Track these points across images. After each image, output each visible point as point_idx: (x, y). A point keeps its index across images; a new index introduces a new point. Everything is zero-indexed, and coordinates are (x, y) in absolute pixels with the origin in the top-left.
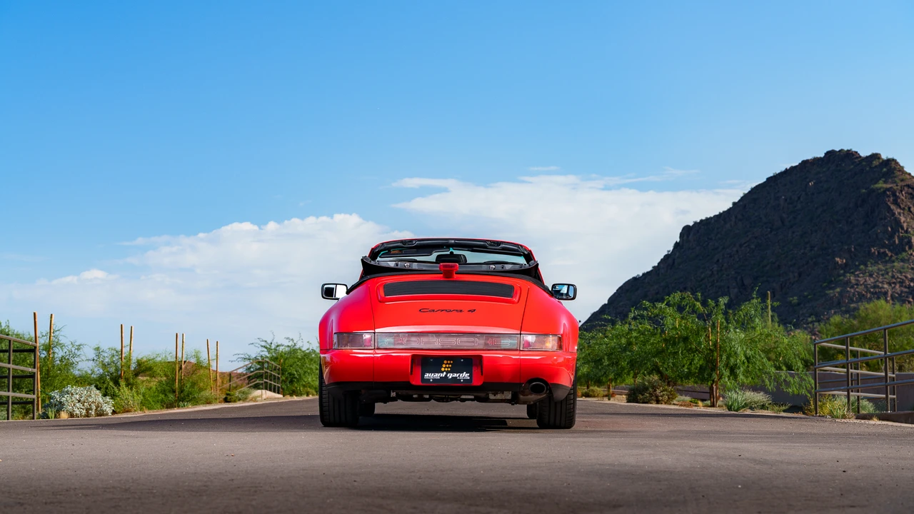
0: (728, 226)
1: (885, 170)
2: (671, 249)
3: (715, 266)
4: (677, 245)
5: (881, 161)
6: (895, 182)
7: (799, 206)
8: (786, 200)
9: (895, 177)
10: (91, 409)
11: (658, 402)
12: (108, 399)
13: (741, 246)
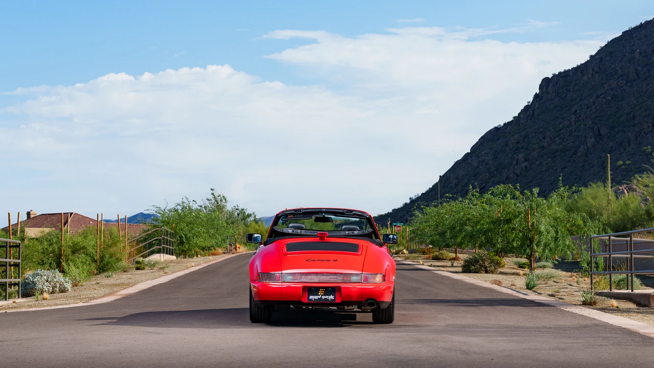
0: (585, 78)
2: (531, 100)
3: (574, 116)
4: (536, 96)
8: (641, 53)
10: (56, 287)
11: (487, 272)
12: (67, 280)
13: (598, 97)
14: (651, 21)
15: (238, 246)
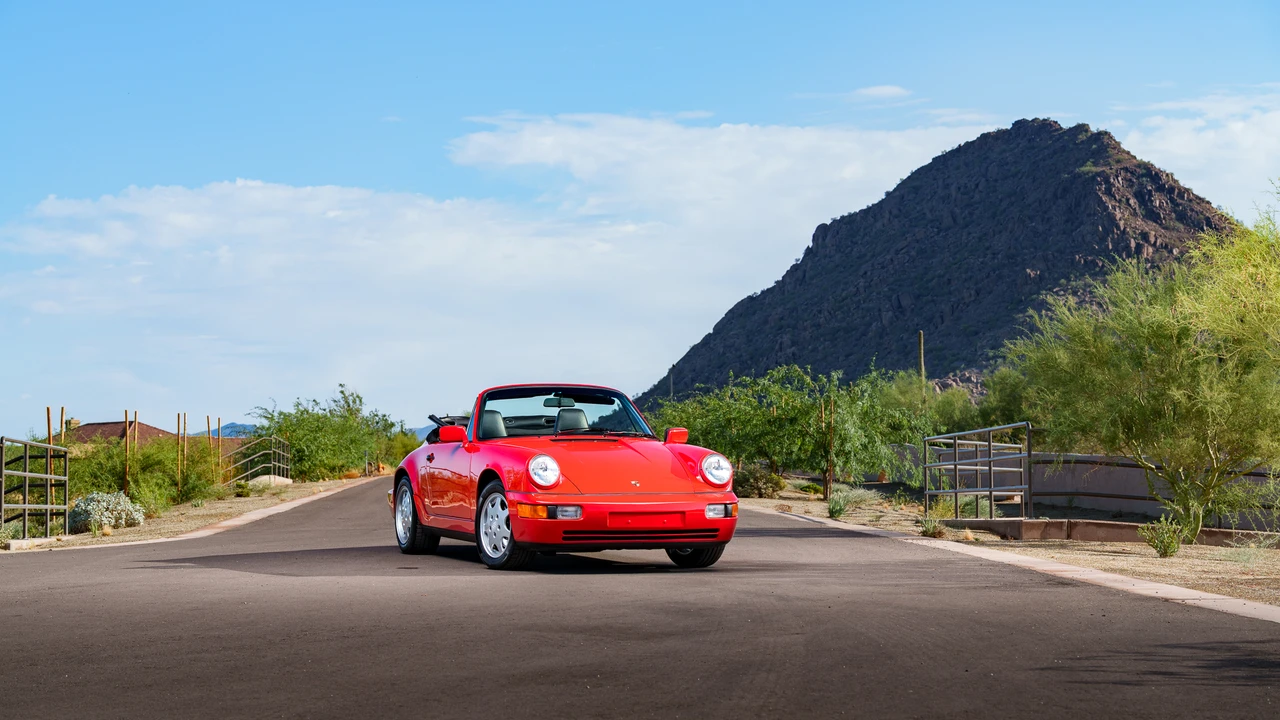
0: (879, 225)
1: (1094, 146)
2: (801, 256)
3: (862, 280)
4: (808, 251)
5: (1089, 134)
6: (1109, 164)
7: (977, 197)
8: (959, 188)
9: (1108, 157)
10: (121, 519)
11: (761, 496)
12: (138, 507)
13: (897, 252)
14: (974, 142)
15: (381, 465)
